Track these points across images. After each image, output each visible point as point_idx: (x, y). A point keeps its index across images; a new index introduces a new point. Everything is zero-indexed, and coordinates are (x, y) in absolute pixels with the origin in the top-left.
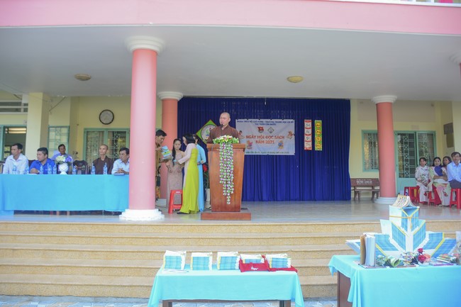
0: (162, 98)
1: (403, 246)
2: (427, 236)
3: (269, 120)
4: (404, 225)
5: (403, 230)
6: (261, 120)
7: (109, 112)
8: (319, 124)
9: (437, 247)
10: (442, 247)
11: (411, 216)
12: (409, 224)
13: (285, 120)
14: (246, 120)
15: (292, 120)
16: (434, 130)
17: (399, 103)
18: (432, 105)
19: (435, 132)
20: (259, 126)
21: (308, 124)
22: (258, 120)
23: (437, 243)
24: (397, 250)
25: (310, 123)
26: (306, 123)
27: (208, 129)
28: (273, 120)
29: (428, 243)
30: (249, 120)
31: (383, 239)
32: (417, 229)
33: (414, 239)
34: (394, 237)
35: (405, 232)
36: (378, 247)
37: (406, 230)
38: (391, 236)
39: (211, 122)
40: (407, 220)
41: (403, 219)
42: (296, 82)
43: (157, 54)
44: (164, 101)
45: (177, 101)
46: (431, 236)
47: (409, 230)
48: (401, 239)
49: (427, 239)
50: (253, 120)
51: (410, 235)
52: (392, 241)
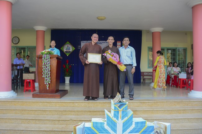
1: (115, 131)
2: (134, 123)
4: (116, 116)
5: (114, 119)
7: (17, 38)
9: (141, 132)
10: (145, 131)
11: (122, 109)
12: (120, 113)
14: (86, 41)
16: (186, 47)
18: (186, 34)
19: (187, 48)
23: (141, 129)
24: (110, 133)
25: (120, 43)
26: (118, 43)
29: (134, 129)
30: (88, 41)
31: (99, 125)
32: (126, 119)
33: (123, 126)
34: (108, 124)
35: (117, 120)
36: (96, 131)
37: (118, 119)
38: (106, 123)
39: (68, 43)
40: (118, 112)
41: (115, 111)
42: (101, 20)
43: (11, 4)
44: (37, 31)
45: (44, 31)
46: (137, 123)
47: (120, 119)
48: (113, 125)
49: (133, 126)
50: (90, 41)
51: (120, 123)
52: (106, 127)
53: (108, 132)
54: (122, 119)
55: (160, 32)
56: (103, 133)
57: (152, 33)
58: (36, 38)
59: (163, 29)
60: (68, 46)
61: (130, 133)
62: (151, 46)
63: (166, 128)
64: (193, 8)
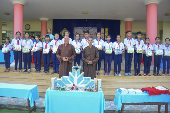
3: (87, 28)
6: (84, 28)
8: (107, 29)
11: (77, 71)
12: (76, 73)
13: (93, 28)
14: (78, 28)
15: (96, 28)
17: (135, 21)
20: (84, 30)
21: (103, 29)
22: (83, 28)
25: (104, 29)
26: (102, 29)
27: (64, 31)
28: (89, 28)
29: (84, 82)
30: (80, 28)
31: (65, 79)
33: (78, 80)
34: (70, 79)
35: (74, 77)
38: (68, 78)
39: (65, 29)
41: (73, 72)
42: (85, 14)
44: (42, 21)
46: (85, 79)
47: (76, 76)
48: (72, 80)
49: (83, 80)
50: (81, 28)
51: (76, 78)
52: (69, 80)
53: (70, 83)
54: (77, 76)
55: (131, 22)
56: (67, 83)
57: (126, 22)
58: (41, 26)
59: (133, 19)
61: (81, 84)
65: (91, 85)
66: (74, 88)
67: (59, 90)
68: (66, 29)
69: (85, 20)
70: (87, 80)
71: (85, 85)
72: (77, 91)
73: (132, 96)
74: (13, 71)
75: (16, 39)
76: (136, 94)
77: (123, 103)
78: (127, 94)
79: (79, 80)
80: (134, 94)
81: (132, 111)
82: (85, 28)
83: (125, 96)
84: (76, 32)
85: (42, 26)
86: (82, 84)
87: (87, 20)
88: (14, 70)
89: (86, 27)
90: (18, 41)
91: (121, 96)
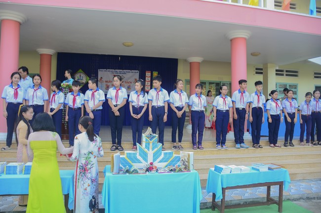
0: (40, 53)
1: (146, 160)
2: (162, 154)
3: (121, 70)
4: (147, 147)
5: (146, 150)
6: (116, 70)
8: (156, 74)
9: (169, 161)
10: (172, 161)
11: (152, 141)
12: (151, 145)
13: (132, 71)
14: (105, 70)
15: (137, 71)
21: (148, 74)
22: (114, 70)
23: (169, 158)
24: (142, 163)
25: (150, 74)
26: (147, 73)
27: (79, 75)
28: (124, 71)
29: (163, 159)
30: (108, 70)
31: (132, 156)
32: (156, 149)
33: (154, 156)
34: (140, 155)
36: (129, 161)
37: (149, 150)
38: (138, 154)
39: (80, 71)
40: (149, 144)
41: (146, 143)
42: (128, 46)
43: (20, 24)
44: (41, 55)
45: (51, 55)
46: (165, 154)
47: (150, 150)
48: (145, 156)
49: (162, 156)
50: (110, 70)
51: (150, 154)
52: (139, 157)
53: (140, 162)
54: (153, 150)
55: (199, 63)
56: (135, 162)
57: (190, 63)
60: (80, 76)
62: (188, 78)
63: (189, 155)
64: (231, 40)
65: (174, 163)
66: (153, 168)
67: (127, 174)
68: (83, 71)
69: (118, 56)
70: (168, 156)
71: (166, 164)
72: (157, 174)
73: (237, 176)
74: (5, 149)
75: (12, 86)
76: (242, 172)
77: (225, 187)
78: (229, 173)
79: (156, 156)
80: (239, 172)
81: (231, 201)
82: (118, 71)
83: (228, 175)
84: (101, 78)
85: (41, 65)
86: (160, 162)
87: (122, 56)
88: (6, 147)
89: (119, 69)
90: (16, 89)
91: (222, 176)
